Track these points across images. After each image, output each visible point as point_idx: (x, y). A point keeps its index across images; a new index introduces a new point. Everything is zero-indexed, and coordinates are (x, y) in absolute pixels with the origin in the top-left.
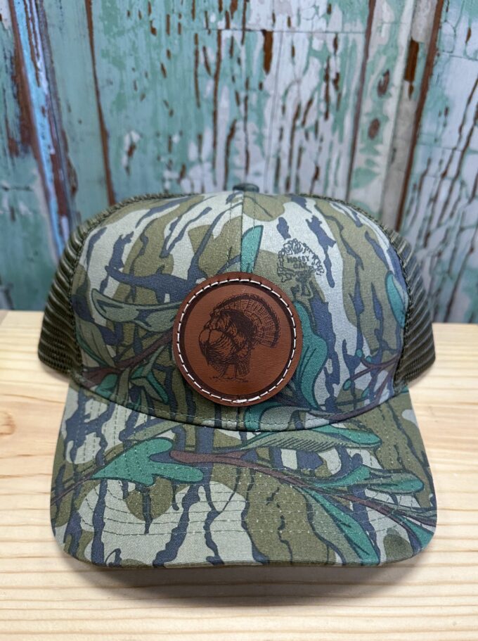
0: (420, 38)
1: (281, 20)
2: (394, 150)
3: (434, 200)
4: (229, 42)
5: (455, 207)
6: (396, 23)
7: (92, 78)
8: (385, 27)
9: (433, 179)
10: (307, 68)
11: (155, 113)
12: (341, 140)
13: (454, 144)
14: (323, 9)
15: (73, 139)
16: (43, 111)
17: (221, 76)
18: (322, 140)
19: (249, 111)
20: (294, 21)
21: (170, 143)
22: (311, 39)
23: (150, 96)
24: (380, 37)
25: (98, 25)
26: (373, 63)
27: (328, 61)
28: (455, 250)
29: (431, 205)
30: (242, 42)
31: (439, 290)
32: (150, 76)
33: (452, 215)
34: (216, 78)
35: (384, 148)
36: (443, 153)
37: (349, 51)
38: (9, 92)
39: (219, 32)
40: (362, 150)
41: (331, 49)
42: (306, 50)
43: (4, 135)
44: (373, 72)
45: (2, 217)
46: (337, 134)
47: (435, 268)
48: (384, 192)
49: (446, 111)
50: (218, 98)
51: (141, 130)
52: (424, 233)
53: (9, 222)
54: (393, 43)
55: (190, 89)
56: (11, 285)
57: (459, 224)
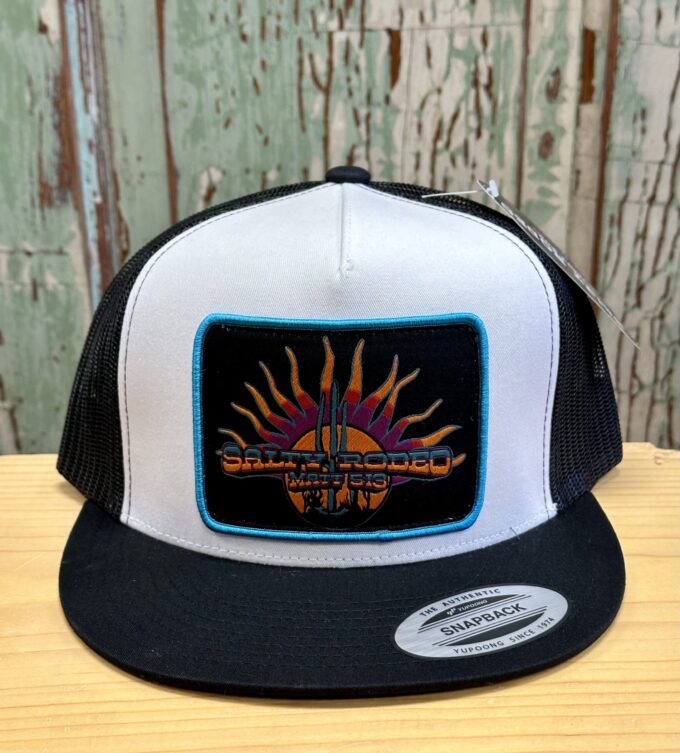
0: (597, 23)
1: (411, 18)
2: (577, 173)
3: (642, 236)
4: (344, 46)
5: (674, 245)
6: (563, 9)
7: (159, 100)
8: (549, 16)
9: (637, 207)
10: (448, 72)
11: (243, 145)
12: (501, 164)
13: (660, 157)
15: (128, 183)
16: (90, 145)
17: (333, 89)
18: (474, 166)
19: (373, 134)
20: (428, 16)
21: (264, 181)
22: (451, 37)
23: (237, 120)
24: (542, 29)
25: (171, 33)
26: (537, 60)
27: (476, 61)
29: (640, 243)
30: (361, 44)
31: (670, 372)
32: (238, 93)
33: (671, 256)
34: (327, 91)
35: (562, 170)
36: (647, 169)
37: (502, 47)
38: (48, 121)
39: (330, 35)
40: (532, 177)
41: (479, 45)
42: (446, 50)
43: (36, 179)
44: (537, 72)
45: (19, 295)
46: (495, 155)
47: (659, 338)
48: (569, 232)
49: (644, 113)
50: (330, 118)
51: (224, 166)
52: (634, 287)
53: (28, 302)
54: (561, 34)
55: (291, 107)
56: (20, 400)
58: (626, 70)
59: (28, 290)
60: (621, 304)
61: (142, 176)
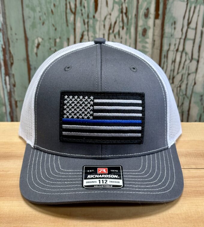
2: (154, 41)
3: (174, 61)
5: (184, 64)
7: (21, 16)
9: (172, 53)
10: (113, 8)
11: (49, 29)
12: (130, 38)
13: (180, 36)
15: (12, 42)
16: (0, 30)
17: (77, 13)
18: (122, 38)
19: (89, 28)
21: (55, 42)
23: (46, 23)
26: (141, 5)
27: (122, 5)
28: (187, 84)
29: (173, 64)
31: (183, 104)
32: (47, 14)
33: (183, 68)
34: (75, 14)
35: (149, 40)
36: (176, 40)
40: (140, 42)
41: (123, 0)
42: (112, 2)
44: (141, 9)
46: (128, 35)
47: (179, 93)
49: (175, 23)
50: (76, 22)
51: (43, 37)
52: (171, 77)
55: (63, 18)
57: (187, 72)
58: (169, 9)
61: (17, 39)
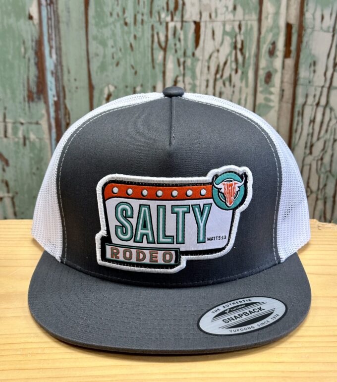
0: (293, 20)
1: (205, 16)
2: (282, 91)
3: (313, 121)
4: (173, 29)
5: (328, 126)
6: (277, 14)
7: (84, 53)
8: (270, 17)
9: (311, 107)
10: (222, 42)
11: (125, 74)
12: (247, 86)
13: (322, 84)
14: (231, 8)
15: (70, 91)
16: (52, 73)
17: (168, 49)
18: (234, 86)
19: (186, 71)
20: (213, 15)
21: (134, 92)
22: (224, 25)
23: (122, 63)
24: (267, 23)
25: (91, 21)
26: (264, 37)
27: (236, 37)
28: (332, 156)
30: (182, 28)
31: (325, 185)
32: (123, 50)
33: (327, 131)
34: (165, 50)
35: (276, 90)
36: (316, 90)
37: (248, 31)
38: (32, 61)
39: (167, 24)
40: (261, 92)
41: (237, 30)
42: (221, 32)
43: (26, 88)
44: (264, 43)
45: (17, 143)
46: (244, 82)
47: (320, 169)
48: (278, 119)
49: (315, 63)
50: (166, 62)
51: (116, 84)
52: (309, 145)
53: (21, 147)
54: (276, 25)
55: (148, 57)
56: (17, 193)
57: (332, 137)
58: (306, 43)
59: (21, 141)
60: (303, 153)
61: (77, 88)
